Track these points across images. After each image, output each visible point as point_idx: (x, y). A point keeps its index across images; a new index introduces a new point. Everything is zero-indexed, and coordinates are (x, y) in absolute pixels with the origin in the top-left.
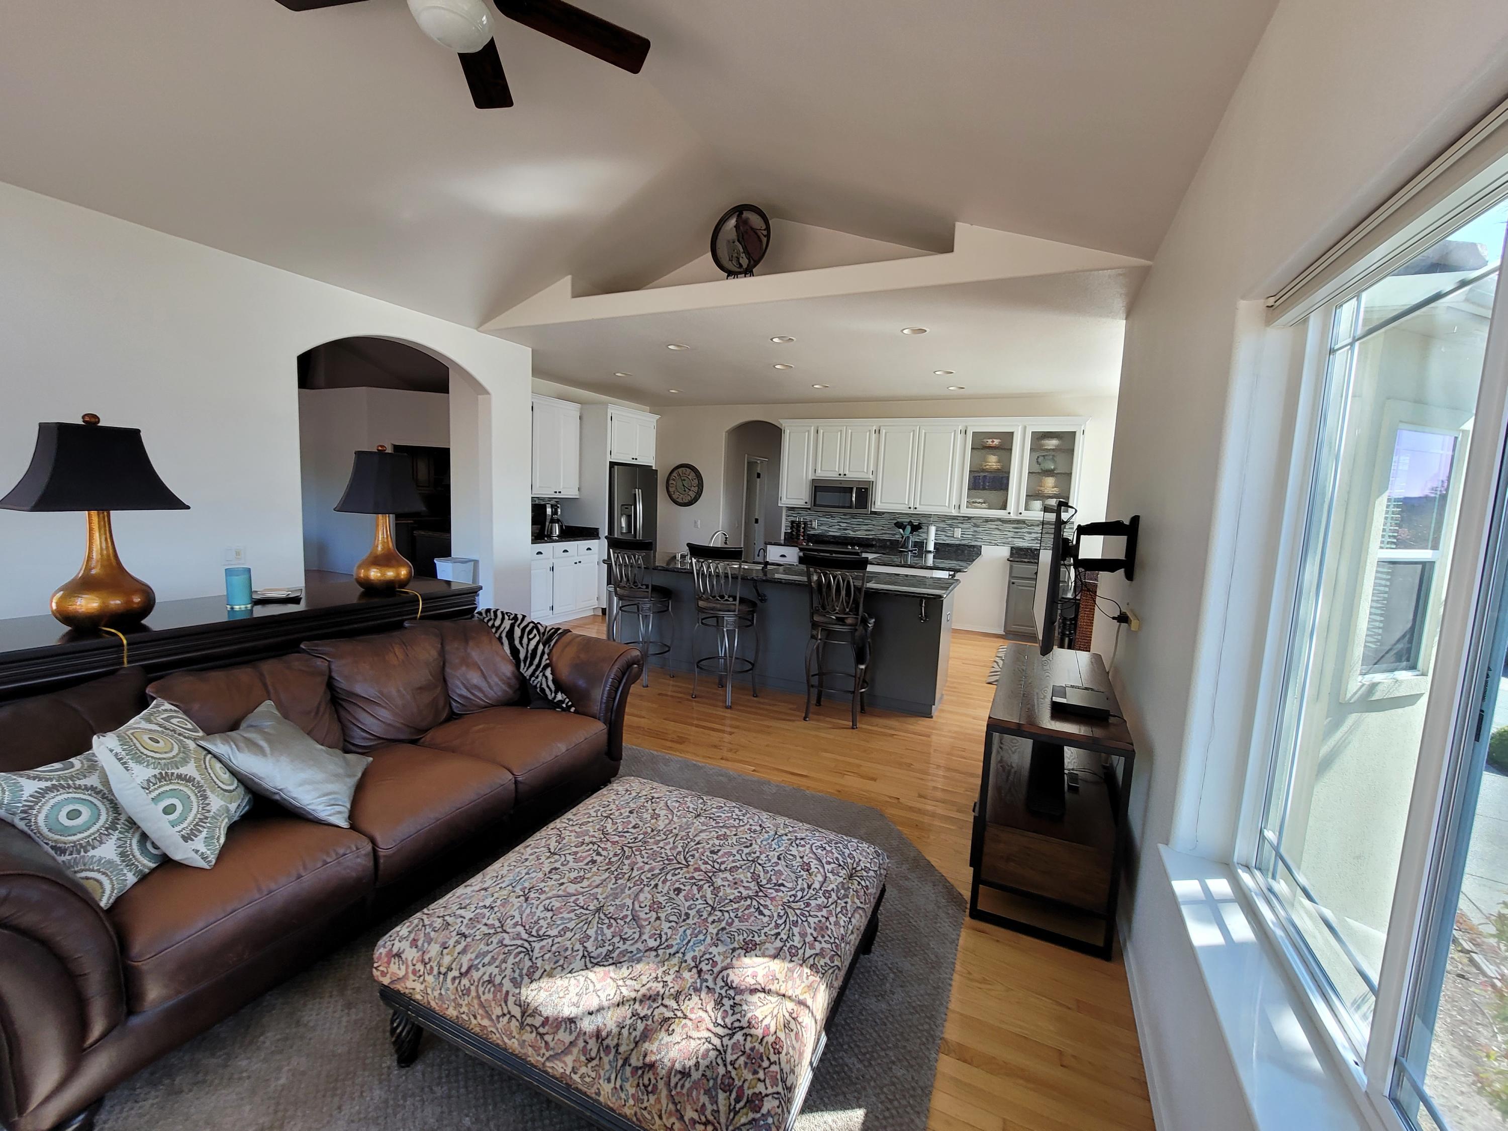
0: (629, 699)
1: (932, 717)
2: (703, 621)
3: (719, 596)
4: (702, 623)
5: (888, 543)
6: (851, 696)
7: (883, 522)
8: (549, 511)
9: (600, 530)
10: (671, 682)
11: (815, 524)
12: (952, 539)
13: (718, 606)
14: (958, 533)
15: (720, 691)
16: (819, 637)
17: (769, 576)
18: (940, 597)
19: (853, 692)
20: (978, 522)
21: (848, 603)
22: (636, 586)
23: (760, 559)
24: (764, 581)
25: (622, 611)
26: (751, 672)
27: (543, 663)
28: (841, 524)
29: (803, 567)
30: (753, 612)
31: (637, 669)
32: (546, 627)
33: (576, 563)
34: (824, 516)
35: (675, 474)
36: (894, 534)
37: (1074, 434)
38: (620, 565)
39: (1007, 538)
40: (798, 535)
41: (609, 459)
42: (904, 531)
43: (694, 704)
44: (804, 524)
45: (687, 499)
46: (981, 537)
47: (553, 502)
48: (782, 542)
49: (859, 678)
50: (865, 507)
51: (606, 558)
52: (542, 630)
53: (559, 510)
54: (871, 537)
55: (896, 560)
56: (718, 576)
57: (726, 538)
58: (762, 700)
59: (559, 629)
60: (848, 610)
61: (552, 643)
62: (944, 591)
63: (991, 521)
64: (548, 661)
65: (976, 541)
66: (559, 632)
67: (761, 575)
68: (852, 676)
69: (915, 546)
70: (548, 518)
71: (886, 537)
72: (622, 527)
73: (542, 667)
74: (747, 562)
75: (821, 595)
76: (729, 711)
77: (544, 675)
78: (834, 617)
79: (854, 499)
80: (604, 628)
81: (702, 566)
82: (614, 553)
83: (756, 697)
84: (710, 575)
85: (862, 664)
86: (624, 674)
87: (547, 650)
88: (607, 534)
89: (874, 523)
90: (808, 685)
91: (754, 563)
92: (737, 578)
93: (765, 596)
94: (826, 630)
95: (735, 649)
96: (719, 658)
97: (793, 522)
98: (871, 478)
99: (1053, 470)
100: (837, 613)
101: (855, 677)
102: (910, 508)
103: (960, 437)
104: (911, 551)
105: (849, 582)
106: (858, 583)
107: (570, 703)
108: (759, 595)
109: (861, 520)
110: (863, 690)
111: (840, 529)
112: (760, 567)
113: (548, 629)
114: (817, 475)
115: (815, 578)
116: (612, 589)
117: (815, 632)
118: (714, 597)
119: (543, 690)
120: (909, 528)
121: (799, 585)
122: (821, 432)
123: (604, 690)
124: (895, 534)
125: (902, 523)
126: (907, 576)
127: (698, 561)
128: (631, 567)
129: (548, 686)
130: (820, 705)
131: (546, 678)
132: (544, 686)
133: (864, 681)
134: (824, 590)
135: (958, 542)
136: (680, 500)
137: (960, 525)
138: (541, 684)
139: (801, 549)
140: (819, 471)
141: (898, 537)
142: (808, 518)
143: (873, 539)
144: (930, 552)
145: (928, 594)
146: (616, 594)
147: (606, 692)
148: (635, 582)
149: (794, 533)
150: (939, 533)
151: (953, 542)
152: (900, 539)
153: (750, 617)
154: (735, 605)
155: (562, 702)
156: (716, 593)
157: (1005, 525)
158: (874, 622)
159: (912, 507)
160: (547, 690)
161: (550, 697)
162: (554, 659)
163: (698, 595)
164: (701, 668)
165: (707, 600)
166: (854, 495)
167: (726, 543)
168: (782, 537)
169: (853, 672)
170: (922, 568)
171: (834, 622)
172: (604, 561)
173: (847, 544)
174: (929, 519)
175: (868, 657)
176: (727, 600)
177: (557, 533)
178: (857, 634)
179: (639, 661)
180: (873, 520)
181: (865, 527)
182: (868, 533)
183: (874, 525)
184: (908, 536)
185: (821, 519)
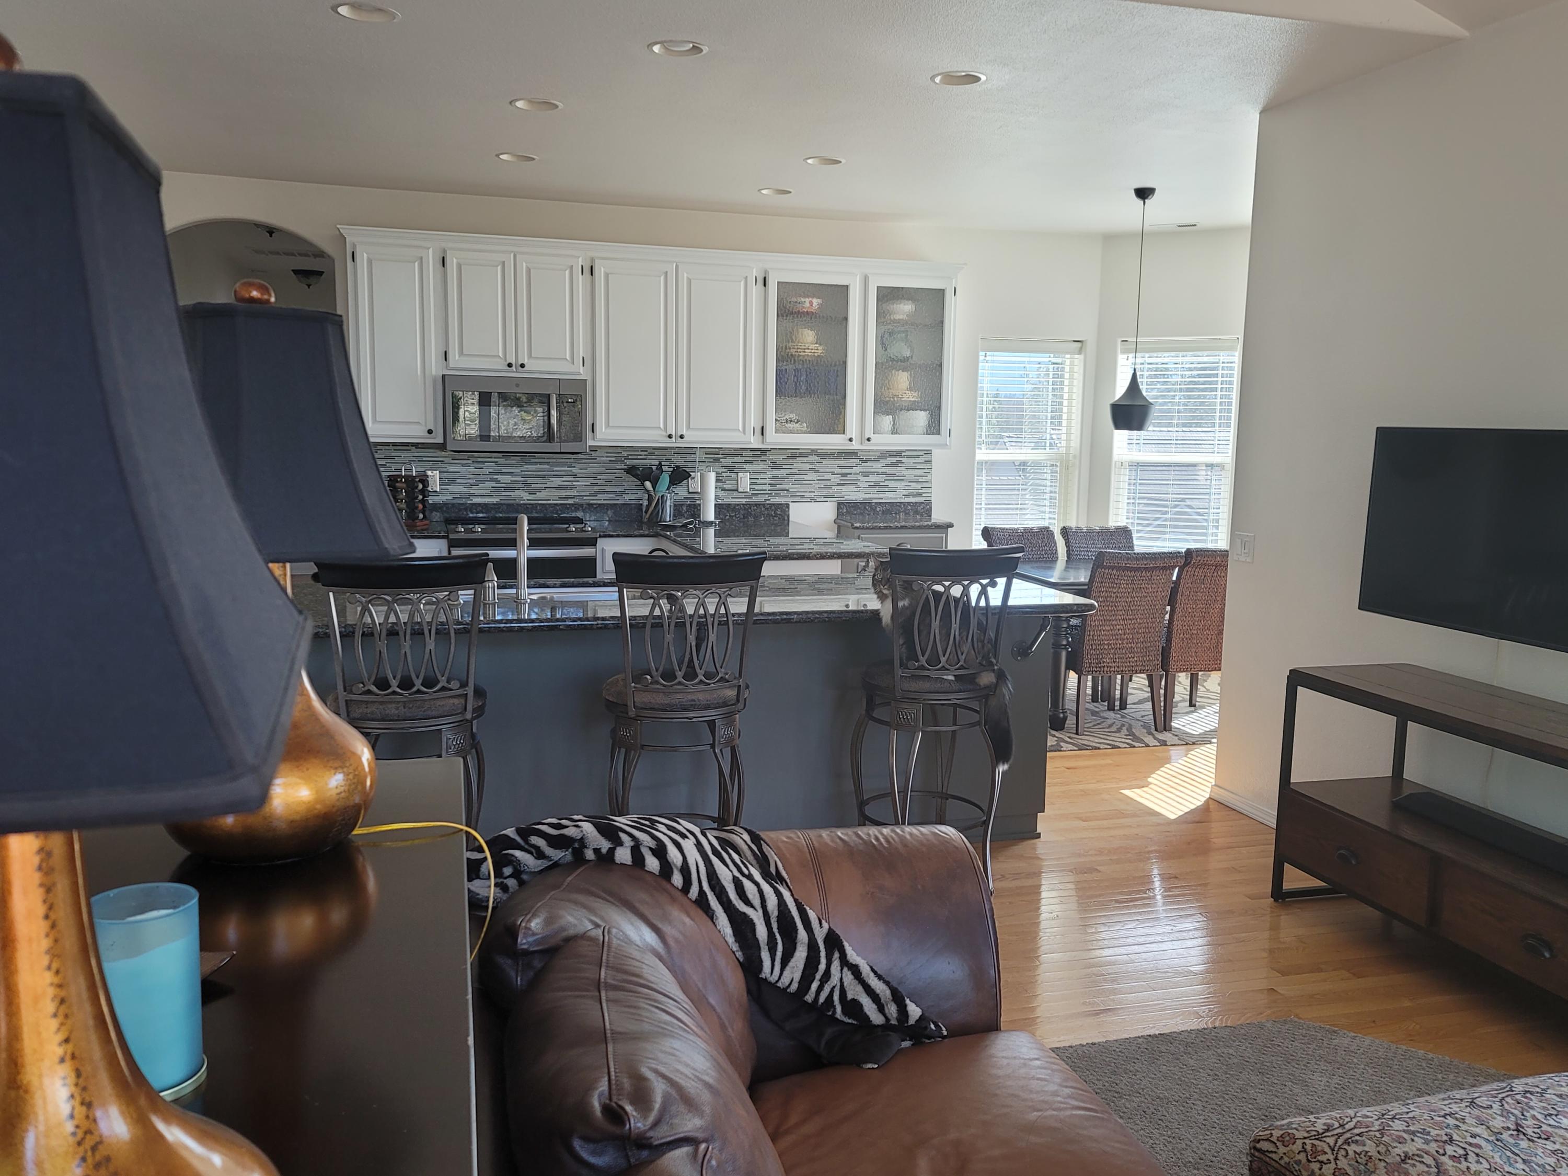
1: (1038, 836)
7: (593, 469)
11: (435, 482)
12: (735, 494)
14: (745, 481)
20: (779, 458)
21: (981, 644)
28: (499, 477)
34: (456, 461)
37: (942, 292)
39: (830, 487)
40: (414, 509)
42: (652, 485)
44: (422, 482)
46: (787, 487)
50: (577, 438)
54: (570, 501)
63: (802, 455)
65: (778, 495)
71: (601, 500)
73: (821, 944)
78: (951, 678)
79: (553, 421)
85: (1005, 760)
89: (575, 470)
97: (392, 480)
98: (583, 373)
99: (906, 360)
100: (961, 668)
103: (755, 291)
109: (565, 466)
111: (497, 489)
114: (452, 364)
120: (664, 478)
122: (452, 262)
125: (646, 469)
135: (744, 501)
137: (747, 467)
140: (454, 356)
141: (635, 499)
144: (709, 523)
150: (719, 484)
151: (737, 501)
152: (645, 503)
157: (825, 462)
159: (674, 433)
166: (553, 412)
174: (689, 457)
178: (994, 703)
180: (573, 465)
181: (557, 482)
182: (564, 493)
183: (575, 476)
184: (663, 496)
185: (452, 469)
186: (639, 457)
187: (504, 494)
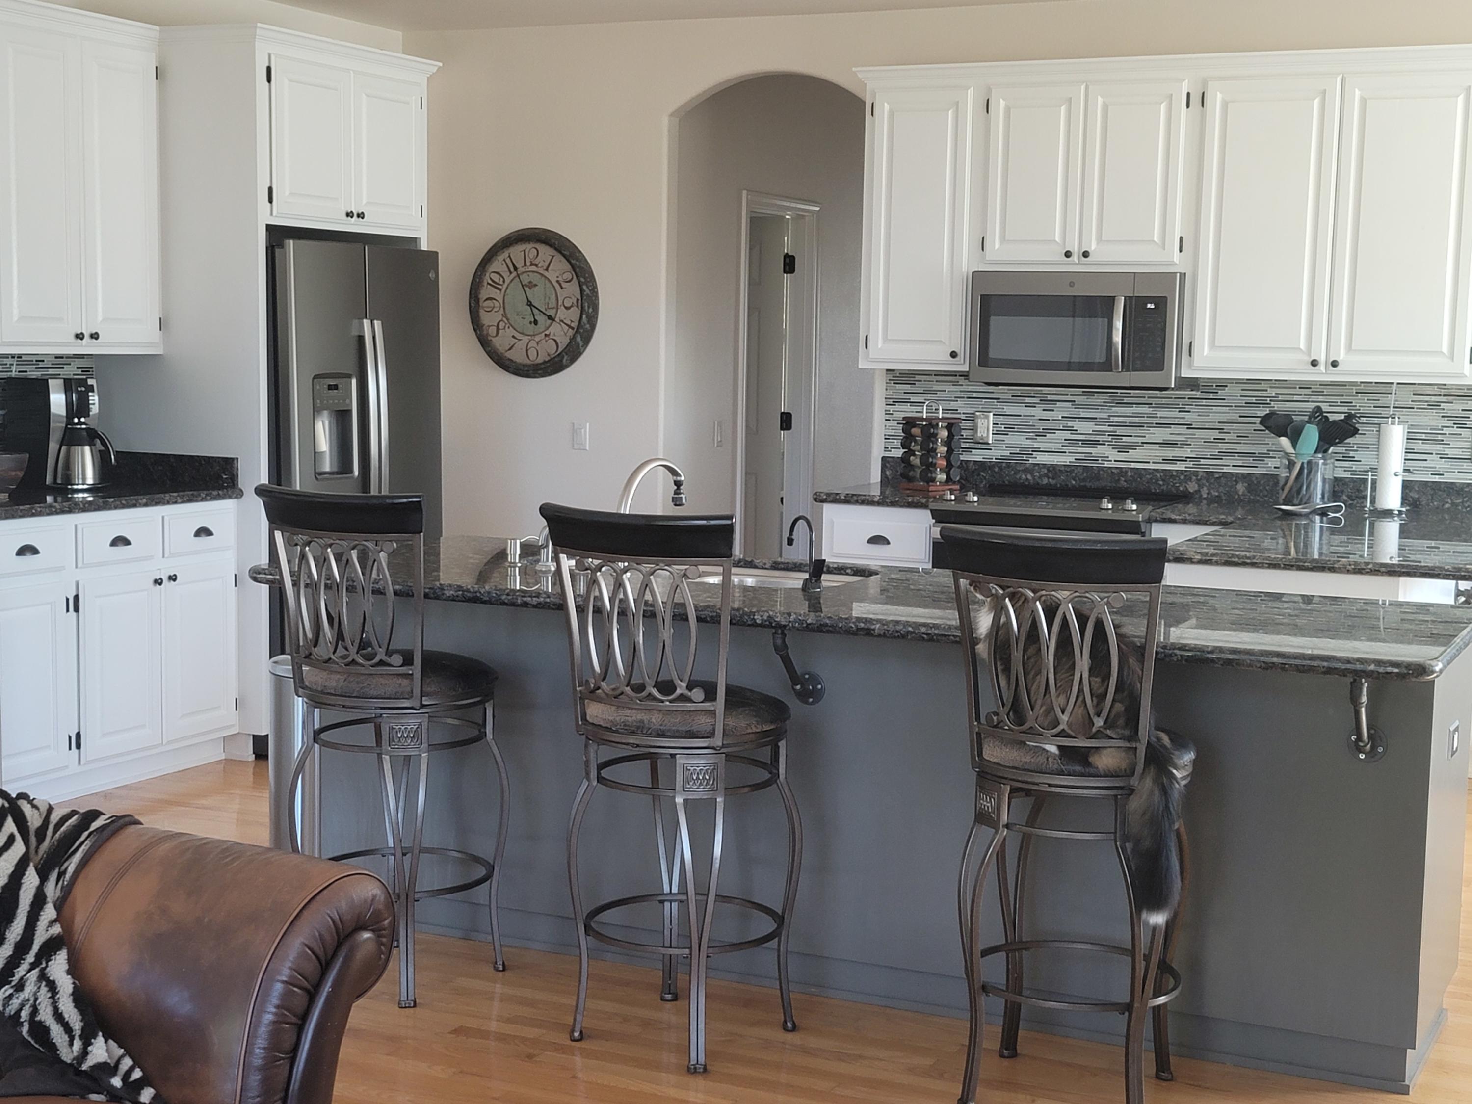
0: (348, 1050)
1: (1405, 1091)
2: (604, 773)
3: (658, 686)
4: (600, 779)
5: (1241, 488)
6: (1120, 1021)
7: (1217, 415)
8: (58, 401)
9: (241, 465)
10: (499, 988)
11: (986, 427)
13: (655, 719)
15: (668, 1014)
16: (1004, 818)
17: (828, 611)
18: (1421, 670)
19: (1128, 1008)
21: (1100, 698)
22: (369, 657)
23: (798, 553)
24: (809, 628)
25: (325, 744)
26: (774, 943)
27: (40, 937)
28: (1076, 425)
29: (945, 576)
30: (772, 739)
31: (371, 947)
32: (50, 809)
33: (158, 582)
34: (1017, 399)
35: (498, 265)
36: (1261, 457)
38: (312, 586)
40: (929, 466)
41: (266, 216)
42: (1294, 445)
43: (578, 1060)
44: (949, 427)
45: (543, 351)
47: (71, 371)
48: (876, 492)
49: (1147, 958)
50: (1159, 364)
51: (264, 560)
52: (34, 820)
53: (94, 399)
54: (1180, 466)
55: (1267, 543)
56: (650, 614)
57: (678, 484)
58: (813, 1042)
59: (94, 814)
60: (1099, 722)
61: (72, 866)
62: (1435, 650)
64: (57, 929)
66: (95, 825)
67: (801, 609)
68: (1122, 951)
69: (1335, 495)
70: (57, 427)
71: (1229, 466)
72: (316, 455)
73: (36, 948)
74: (750, 565)
75: (1007, 670)
76: (700, 1082)
77: (43, 976)
78: (1053, 749)
79: (1117, 338)
80: (263, 806)
81: (594, 582)
82: (290, 544)
83: (794, 1028)
84: (623, 613)
85: (1156, 905)
86: (325, 967)
87: (52, 890)
88: (264, 479)
89: (1189, 417)
90: (971, 986)
91: (776, 566)
92: (716, 620)
93: (815, 679)
94: (1028, 793)
95: (716, 864)
96: (658, 898)
97: (909, 423)
98: (1176, 261)
100: (1062, 734)
101: (1132, 953)
102: (1314, 363)
104: (1323, 513)
105: (1100, 626)
106: (1135, 628)
107: (137, 1074)
108: (795, 678)
109: (1145, 409)
110: (1161, 1000)
111: (1072, 442)
112: (796, 581)
113: (55, 818)
114: (989, 254)
115: (984, 622)
116: (286, 670)
117: (987, 803)
118: (640, 688)
119: (40, 1030)
120: (1311, 435)
121: (931, 639)
122: (999, 106)
123: (254, 1026)
124: (1266, 456)
125: (1288, 418)
126: (1308, 599)
127: (580, 565)
128: (351, 589)
129: (59, 1016)
130: (1014, 1055)
131: (52, 987)
132: (46, 1015)
133: (1165, 967)
134: (1017, 655)
136: (517, 356)
138: (35, 1011)
139: (939, 516)
140: (995, 244)
141: (1272, 466)
142: (963, 408)
143: (1187, 475)
144: (1388, 514)
145: (1379, 663)
146: (300, 685)
147: (263, 1031)
148: (363, 645)
149: (915, 461)
150: (1419, 446)
152: (1284, 474)
153: (765, 755)
154: (713, 713)
155: (108, 1069)
156: (645, 674)
158: (1195, 762)
159: (1322, 359)
160: (57, 1033)
161: (67, 1054)
162: (79, 920)
163: (584, 683)
164: (599, 936)
165: (616, 696)
166: (1118, 324)
167: (677, 502)
168: (876, 476)
169: (1123, 936)
170: (1359, 570)
171: (1052, 765)
172: (256, 575)
173: (1097, 494)
174: (1383, 399)
175: (1177, 884)
176: (683, 698)
177: (90, 480)
178: (1135, 804)
179: (377, 917)
180: (1187, 408)
181: (1160, 435)
182: (1170, 453)
183: (1189, 426)
184: (1309, 462)
185: (1008, 409)
186: (1296, 398)
187: (1080, 450)
